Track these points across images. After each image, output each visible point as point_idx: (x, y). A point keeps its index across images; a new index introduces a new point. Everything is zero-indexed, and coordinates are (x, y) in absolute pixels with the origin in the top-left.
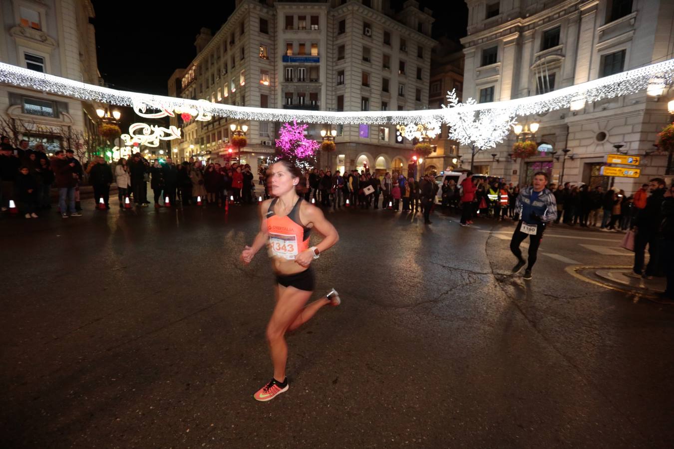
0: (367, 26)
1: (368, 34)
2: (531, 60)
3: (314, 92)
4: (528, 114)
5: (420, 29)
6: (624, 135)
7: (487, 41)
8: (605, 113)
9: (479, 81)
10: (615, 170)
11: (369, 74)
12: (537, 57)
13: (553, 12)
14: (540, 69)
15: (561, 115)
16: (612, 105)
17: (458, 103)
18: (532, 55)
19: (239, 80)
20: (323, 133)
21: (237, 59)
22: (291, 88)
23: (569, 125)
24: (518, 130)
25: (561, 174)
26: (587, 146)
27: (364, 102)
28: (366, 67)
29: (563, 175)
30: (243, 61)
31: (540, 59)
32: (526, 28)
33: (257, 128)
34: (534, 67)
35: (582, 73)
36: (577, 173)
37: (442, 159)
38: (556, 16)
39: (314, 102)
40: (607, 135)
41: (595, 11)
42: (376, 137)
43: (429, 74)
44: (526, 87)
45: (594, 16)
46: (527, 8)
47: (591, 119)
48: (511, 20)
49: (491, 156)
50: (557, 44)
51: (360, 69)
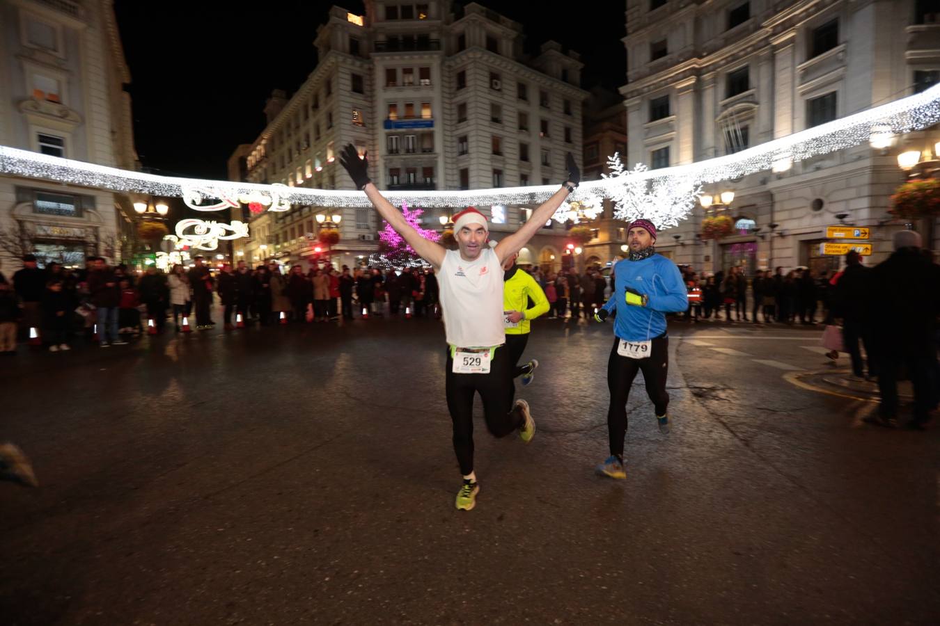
0: (494, 77)
1: (497, 88)
2: (715, 110)
3: (428, 165)
4: (718, 180)
5: (565, 78)
6: (847, 200)
7: (656, 89)
8: (819, 174)
9: (647, 141)
10: (839, 247)
11: (501, 138)
12: (722, 106)
13: (736, 48)
14: (727, 121)
15: (761, 179)
16: (827, 163)
17: (623, 171)
18: (715, 104)
19: (326, 156)
20: (444, 220)
21: (323, 128)
22: (397, 162)
23: (774, 191)
24: (706, 201)
25: (769, 257)
26: (800, 218)
27: (496, 176)
28: (497, 130)
29: (771, 260)
30: (330, 130)
31: (726, 109)
32: (704, 70)
33: (353, 218)
34: (720, 120)
35: (783, 124)
36: (792, 255)
37: (607, 247)
38: (742, 53)
39: (428, 180)
40: (825, 202)
41: (791, 45)
42: (516, 221)
43: (581, 135)
44: (712, 145)
45: (791, 51)
46: (703, 45)
47: (802, 183)
48: (685, 61)
49: (672, 238)
50: (747, 88)
51: (489, 132)
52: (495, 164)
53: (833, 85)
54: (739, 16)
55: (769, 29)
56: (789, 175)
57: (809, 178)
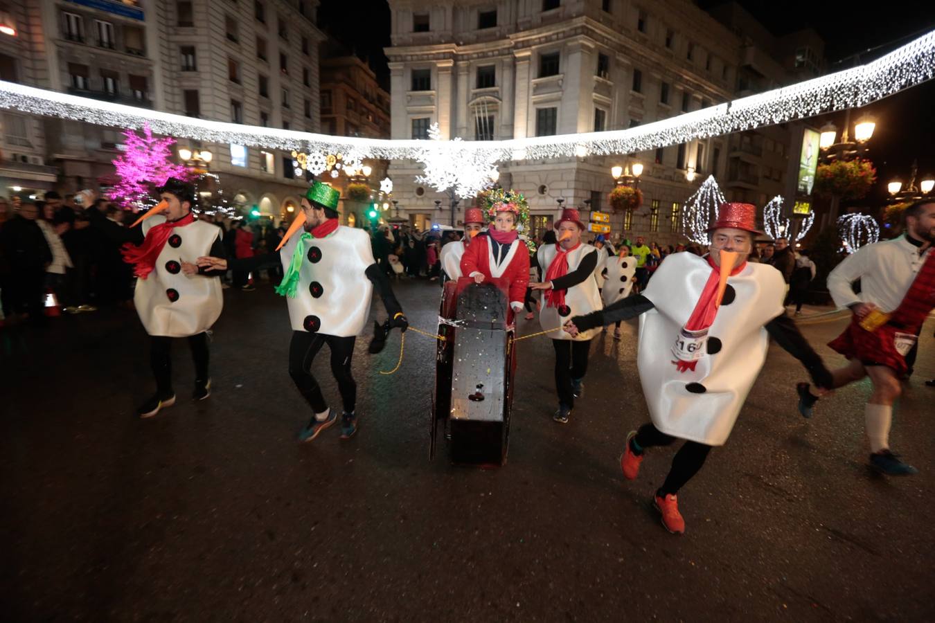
2: (468, 96)
3: (138, 74)
6: (561, 190)
7: (419, 60)
8: (544, 167)
9: (409, 108)
11: (237, 62)
12: (474, 94)
13: (486, 48)
14: (480, 108)
15: (504, 163)
18: (468, 91)
20: (186, 154)
22: (83, 55)
23: (513, 174)
27: (234, 107)
28: (233, 50)
31: (477, 97)
32: (460, 58)
33: (1, 125)
34: (474, 104)
38: (490, 54)
39: (139, 94)
40: (547, 189)
41: (527, 61)
42: (257, 166)
43: (318, 81)
44: (465, 126)
45: (527, 66)
46: (460, 35)
47: (533, 171)
48: (445, 43)
49: (433, 203)
50: (493, 85)
51: (225, 51)
52: (232, 93)
53: (554, 103)
54: (488, 20)
55: (513, 42)
56: (524, 163)
57: (538, 169)
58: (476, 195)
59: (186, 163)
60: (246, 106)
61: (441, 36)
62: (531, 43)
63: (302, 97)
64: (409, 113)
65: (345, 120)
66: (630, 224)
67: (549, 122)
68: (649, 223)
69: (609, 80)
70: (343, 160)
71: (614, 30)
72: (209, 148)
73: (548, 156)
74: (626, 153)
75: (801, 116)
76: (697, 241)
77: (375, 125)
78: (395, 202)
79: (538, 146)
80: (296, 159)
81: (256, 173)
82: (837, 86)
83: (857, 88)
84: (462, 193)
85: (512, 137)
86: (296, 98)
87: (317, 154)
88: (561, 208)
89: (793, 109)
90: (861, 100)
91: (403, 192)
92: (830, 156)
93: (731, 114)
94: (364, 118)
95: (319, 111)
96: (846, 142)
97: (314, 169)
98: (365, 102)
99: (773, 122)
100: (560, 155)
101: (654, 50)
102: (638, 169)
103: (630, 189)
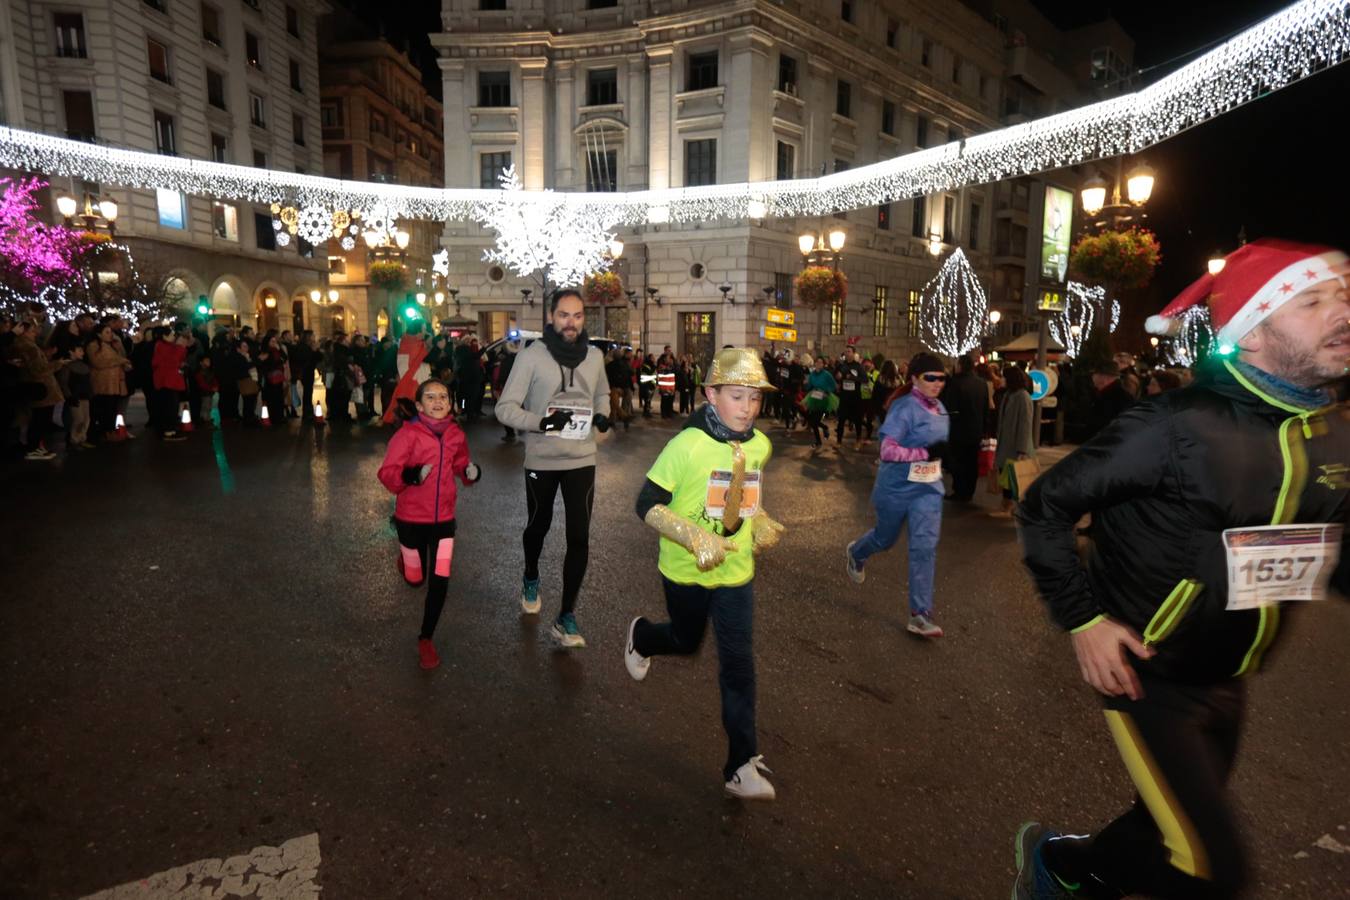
2: (573, 117)
6: (727, 271)
7: (488, 55)
8: (699, 235)
9: (477, 136)
11: (166, 46)
12: (582, 114)
13: (601, 40)
14: (592, 137)
15: (634, 228)
18: (573, 108)
20: (68, 206)
23: (648, 245)
25: (643, 330)
26: (678, 285)
27: (159, 123)
28: (156, 25)
29: (646, 332)
31: (587, 120)
34: (582, 132)
36: (669, 329)
37: (364, 292)
38: (608, 50)
40: (705, 269)
41: (668, 64)
42: (208, 228)
43: (317, 82)
44: (569, 166)
45: (668, 72)
46: (558, 17)
47: (680, 241)
48: (531, 30)
49: (518, 292)
50: (614, 101)
51: (143, 26)
52: (156, 100)
53: (712, 131)
55: (644, 33)
56: (667, 228)
57: (687, 238)
58: (581, 281)
59: (68, 222)
60: (186, 122)
61: (526, 18)
62: (672, 34)
63: (287, 108)
64: (474, 143)
65: (368, 150)
66: (841, 325)
67: (706, 163)
68: (872, 323)
69: (798, 96)
70: (363, 219)
71: (804, 19)
72: (113, 195)
73: (699, 218)
74: (819, 214)
75: (1058, 164)
76: (941, 350)
77: (421, 158)
78: (454, 293)
79: (684, 202)
80: (278, 217)
81: (204, 239)
82: (1102, 122)
83: (1128, 125)
84: (560, 277)
85: (646, 186)
86: (278, 112)
87: (315, 209)
88: (726, 300)
89: (1048, 153)
90: (1134, 144)
91: (467, 275)
92: (1099, 224)
93: (966, 158)
94: (402, 148)
95: (319, 133)
96: (1118, 204)
97: (310, 234)
98: (404, 120)
99: (1023, 172)
100: (719, 215)
101: (868, 52)
102: (838, 240)
103: (826, 270)
